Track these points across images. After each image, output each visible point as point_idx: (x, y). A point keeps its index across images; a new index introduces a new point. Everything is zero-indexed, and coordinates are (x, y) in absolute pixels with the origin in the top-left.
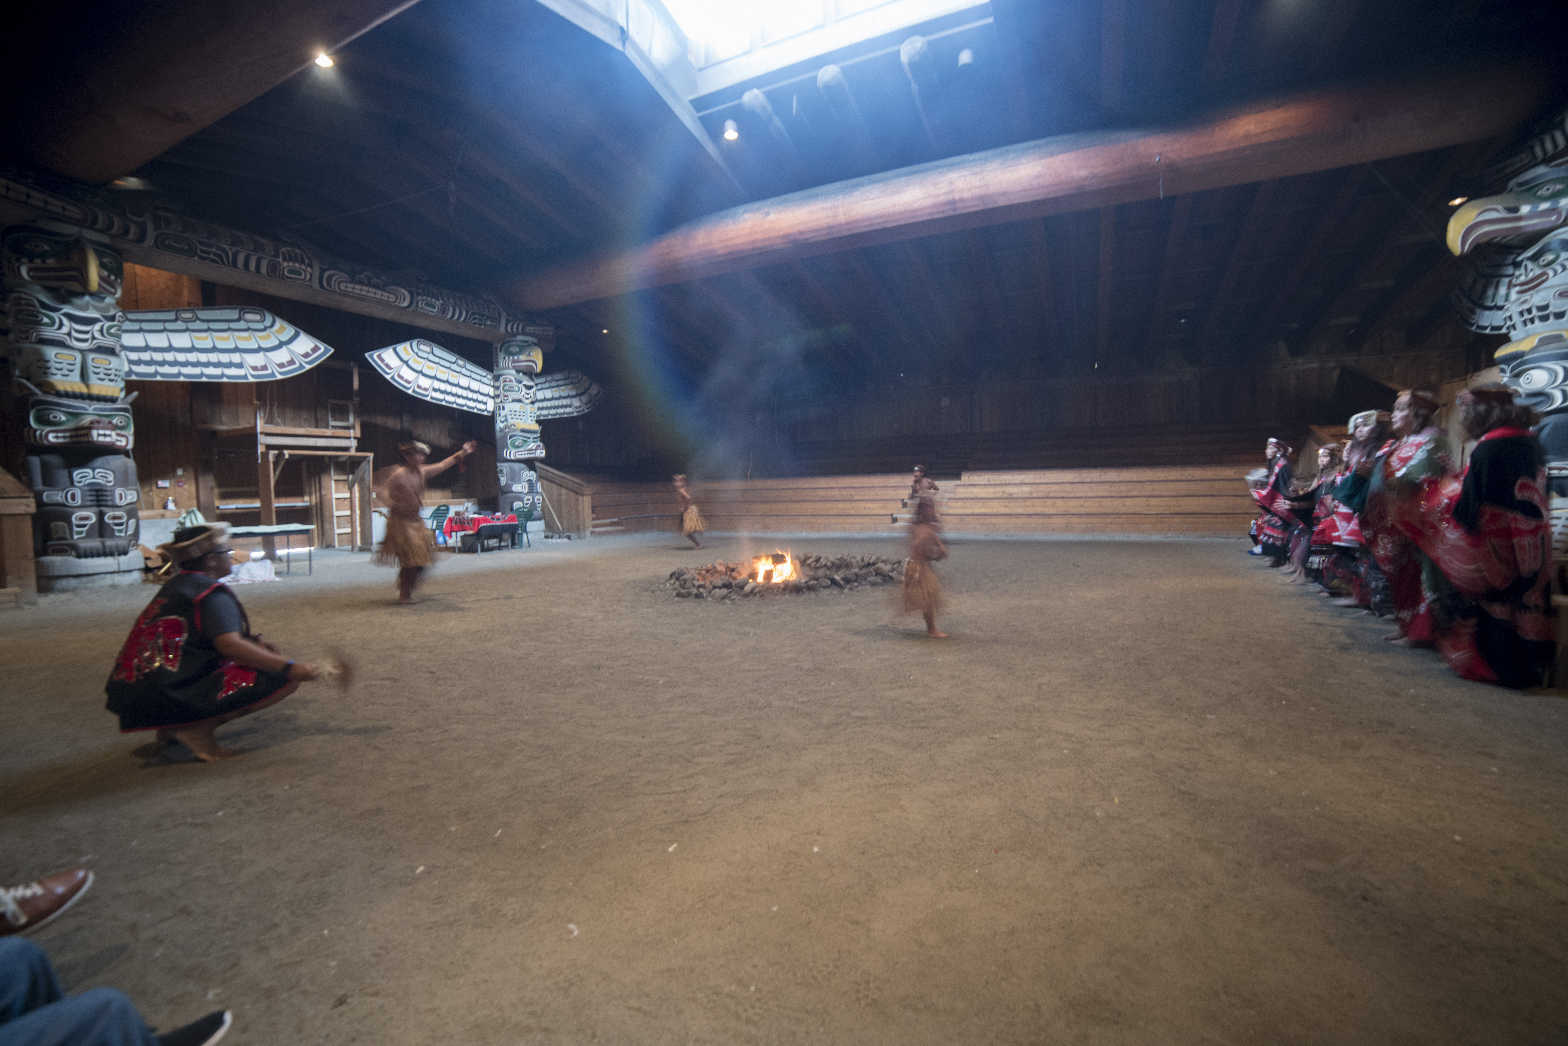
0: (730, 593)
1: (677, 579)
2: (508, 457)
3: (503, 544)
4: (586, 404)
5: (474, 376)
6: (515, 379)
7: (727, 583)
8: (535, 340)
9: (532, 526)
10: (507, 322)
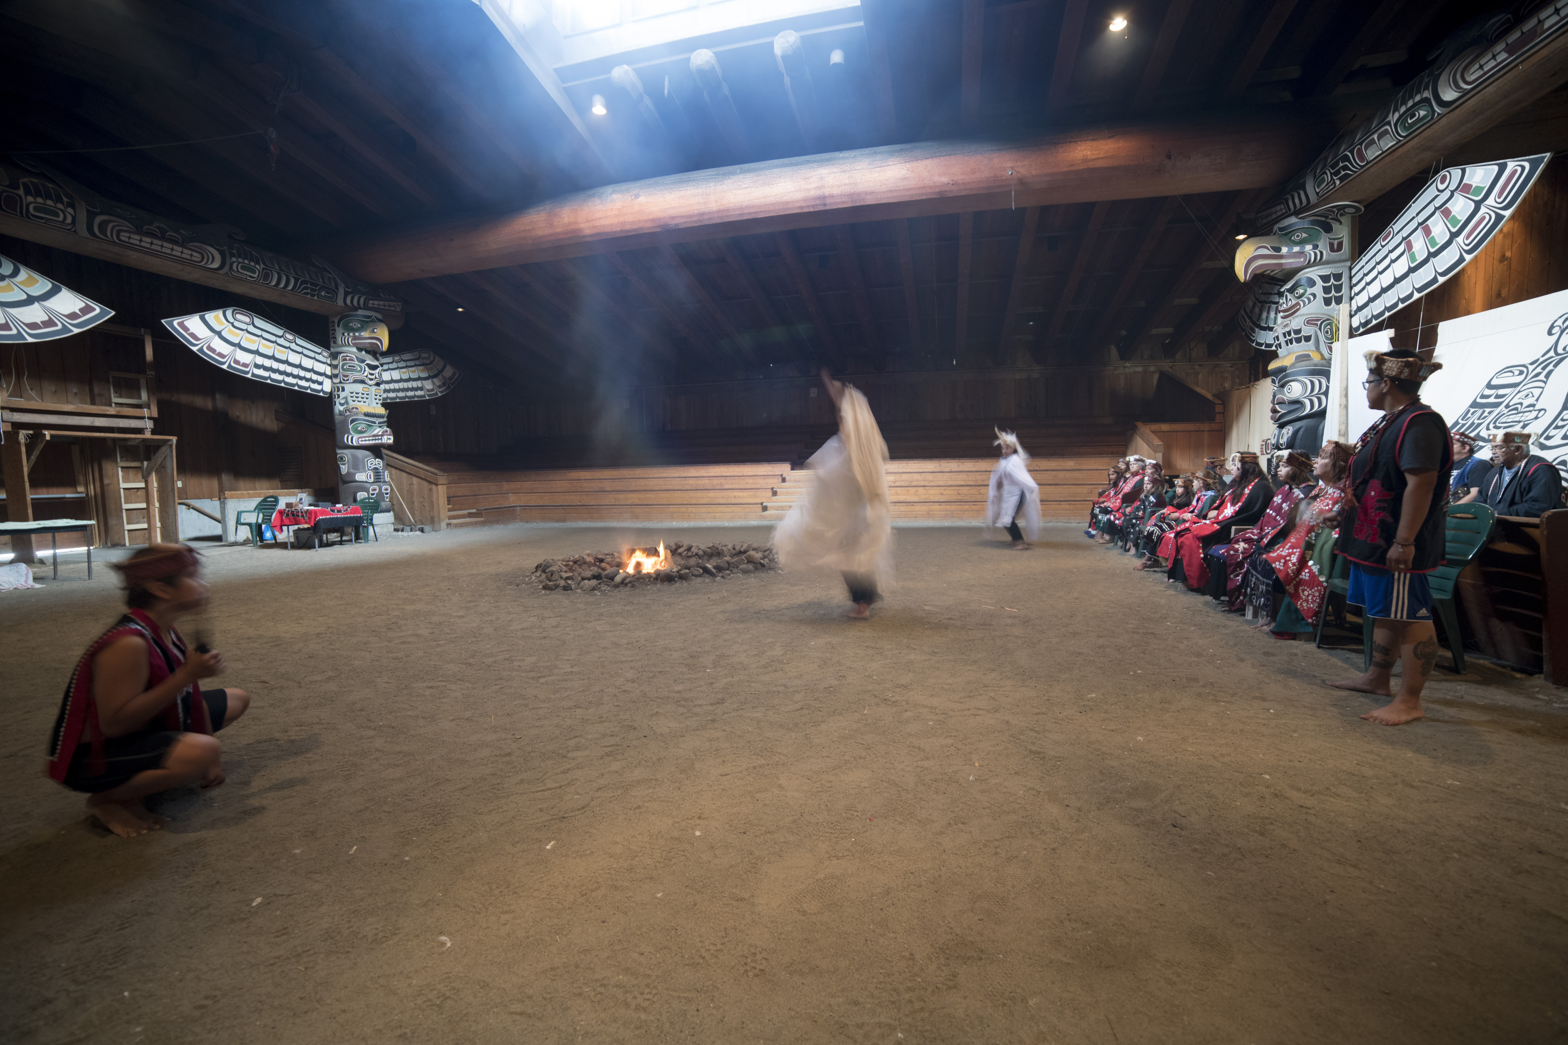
0: (600, 584)
1: (544, 571)
2: (350, 443)
3: (344, 538)
4: (439, 387)
5: (306, 352)
6: (356, 357)
7: (597, 574)
8: (379, 316)
9: (378, 518)
10: (346, 294)
